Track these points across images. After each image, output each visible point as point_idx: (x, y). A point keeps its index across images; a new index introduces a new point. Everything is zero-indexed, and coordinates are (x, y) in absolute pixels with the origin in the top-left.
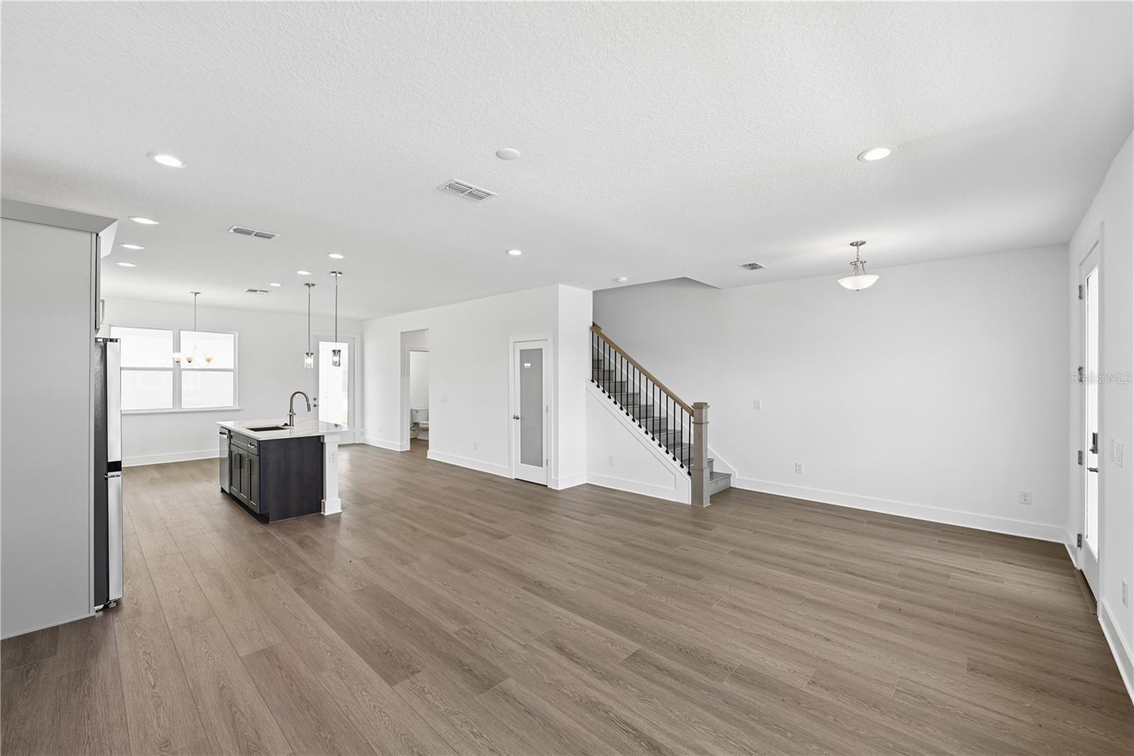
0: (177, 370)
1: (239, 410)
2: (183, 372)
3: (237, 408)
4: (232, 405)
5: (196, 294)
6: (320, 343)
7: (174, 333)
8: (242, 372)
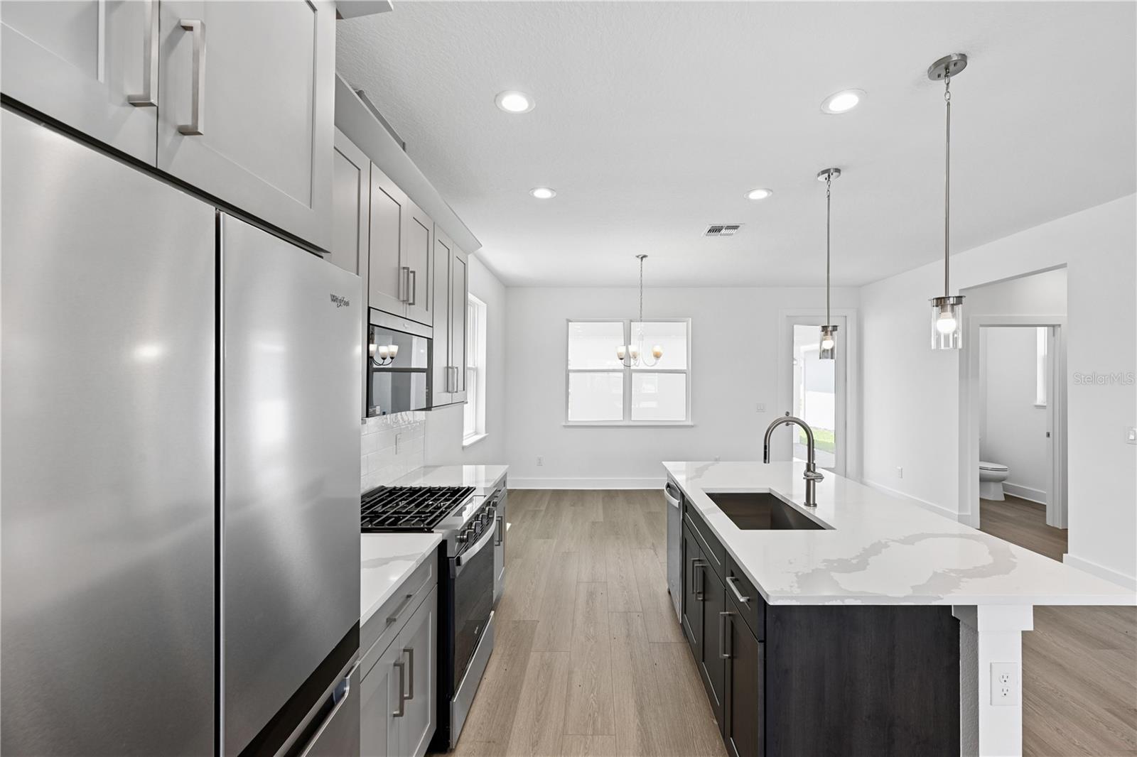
0: (628, 374)
1: (692, 426)
2: (634, 375)
3: (690, 423)
4: (684, 419)
5: (642, 258)
6: (795, 326)
7: (624, 324)
8: (694, 375)
